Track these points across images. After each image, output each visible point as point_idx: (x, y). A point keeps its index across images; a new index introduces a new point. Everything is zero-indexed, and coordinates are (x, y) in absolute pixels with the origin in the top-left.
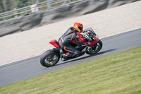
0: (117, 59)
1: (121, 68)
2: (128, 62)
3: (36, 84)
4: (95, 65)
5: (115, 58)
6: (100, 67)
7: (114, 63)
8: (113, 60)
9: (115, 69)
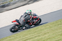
3: (36, 31)
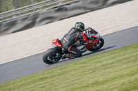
0: (45, 76)
1: (48, 84)
2: (54, 79)
4: (23, 82)
5: (43, 74)
6: (28, 84)
7: (42, 79)
8: (41, 76)
9: (42, 85)
